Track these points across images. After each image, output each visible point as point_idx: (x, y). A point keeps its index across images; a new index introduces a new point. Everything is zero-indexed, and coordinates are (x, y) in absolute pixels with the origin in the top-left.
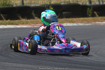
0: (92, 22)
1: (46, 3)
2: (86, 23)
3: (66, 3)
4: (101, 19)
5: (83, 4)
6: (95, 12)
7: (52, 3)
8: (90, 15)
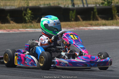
0: (75, 27)
1: (24, 6)
2: (69, 28)
3: (46, 6)
4: (86, 24)
5: (65, 6)
6: (79, 16)
7: (30, 5)
8: (73, 19)
